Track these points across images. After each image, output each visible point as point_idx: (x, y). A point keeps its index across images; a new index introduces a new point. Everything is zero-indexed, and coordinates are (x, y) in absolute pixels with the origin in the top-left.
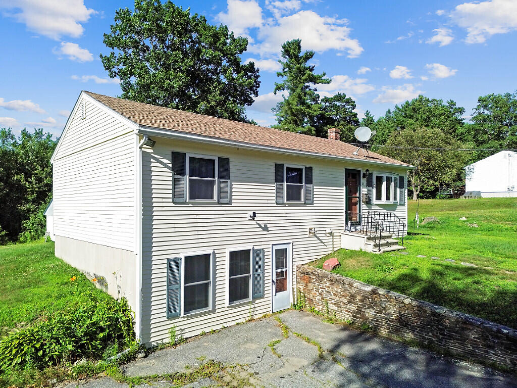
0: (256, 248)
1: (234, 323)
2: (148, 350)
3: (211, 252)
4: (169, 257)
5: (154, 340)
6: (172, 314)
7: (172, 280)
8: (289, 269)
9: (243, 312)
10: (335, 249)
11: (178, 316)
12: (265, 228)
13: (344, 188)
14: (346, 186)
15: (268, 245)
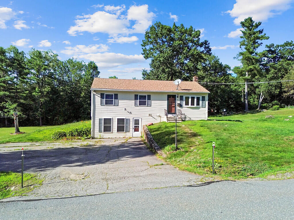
0: (126, 118)
1: (119, 137)
2: (93, 138)
3: (111, 118)
4: (100, 118)
5: (96, 136)
6: (100, 131)
7: (100, 123)
8: (140, 125)
9: (122, 135)
10: (161, 121)
11: (102, 132)
12: (131, 113)
13: (167, 101)
14: (168, 100)
15: (131, 117)
